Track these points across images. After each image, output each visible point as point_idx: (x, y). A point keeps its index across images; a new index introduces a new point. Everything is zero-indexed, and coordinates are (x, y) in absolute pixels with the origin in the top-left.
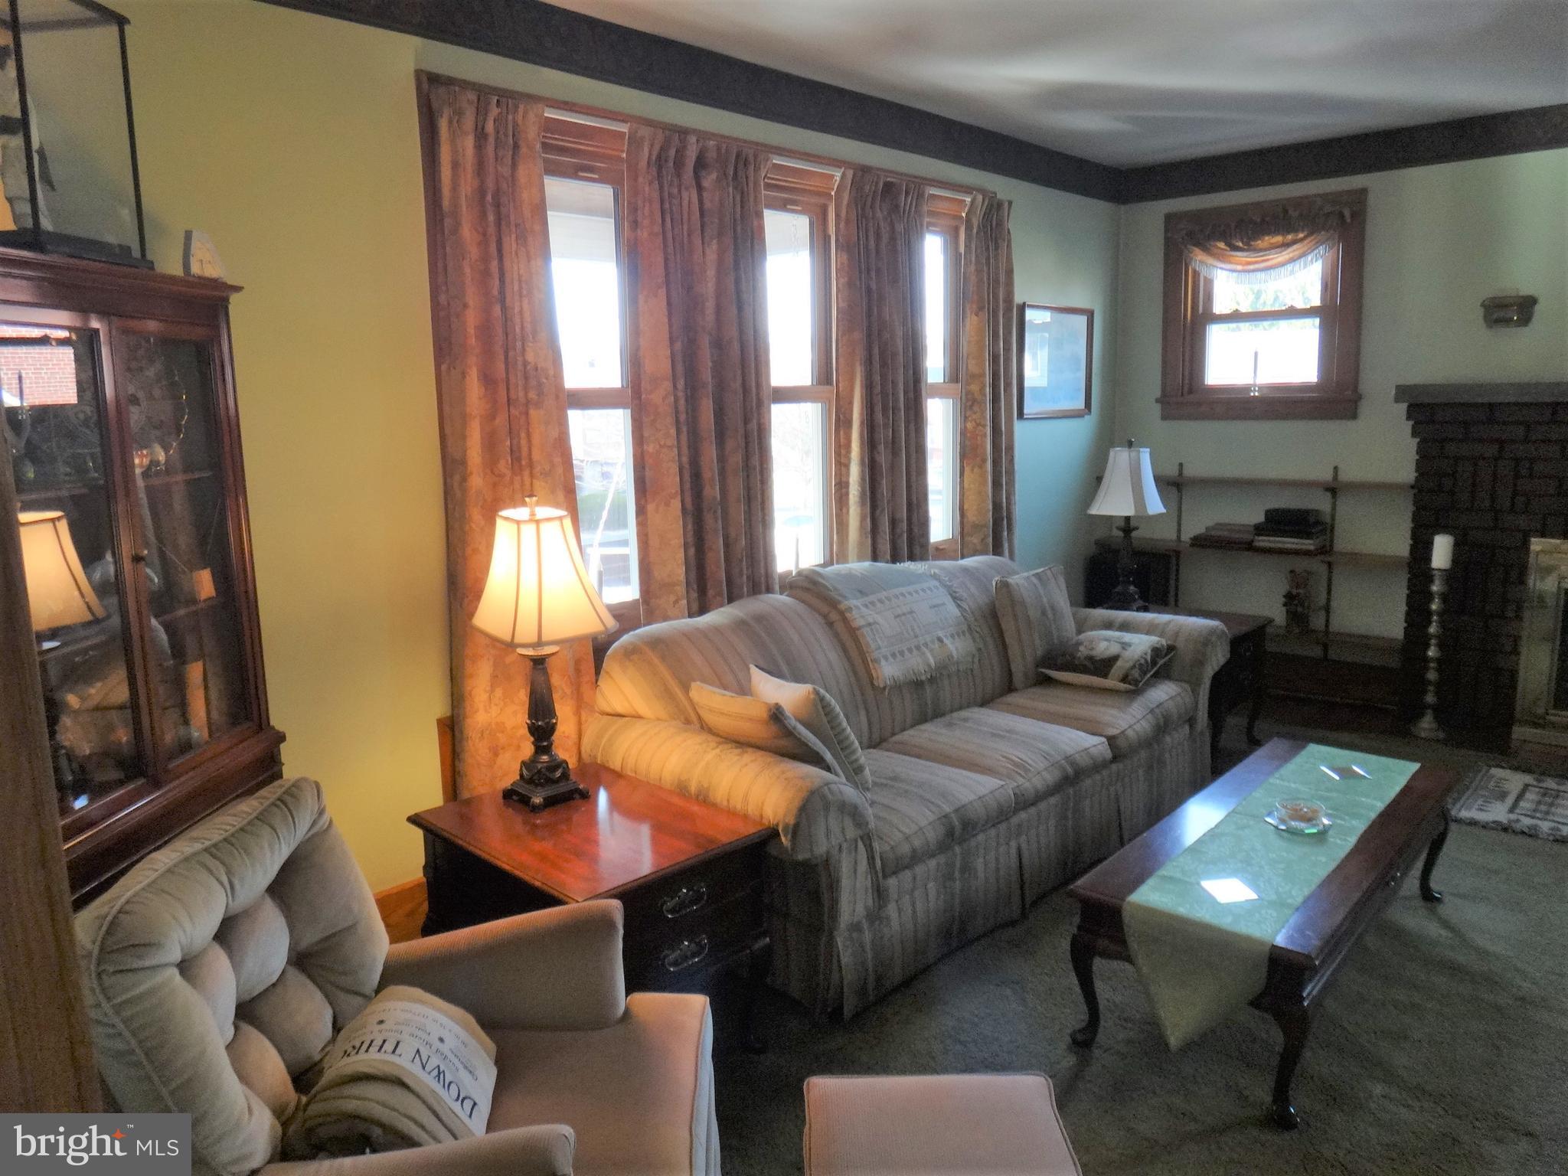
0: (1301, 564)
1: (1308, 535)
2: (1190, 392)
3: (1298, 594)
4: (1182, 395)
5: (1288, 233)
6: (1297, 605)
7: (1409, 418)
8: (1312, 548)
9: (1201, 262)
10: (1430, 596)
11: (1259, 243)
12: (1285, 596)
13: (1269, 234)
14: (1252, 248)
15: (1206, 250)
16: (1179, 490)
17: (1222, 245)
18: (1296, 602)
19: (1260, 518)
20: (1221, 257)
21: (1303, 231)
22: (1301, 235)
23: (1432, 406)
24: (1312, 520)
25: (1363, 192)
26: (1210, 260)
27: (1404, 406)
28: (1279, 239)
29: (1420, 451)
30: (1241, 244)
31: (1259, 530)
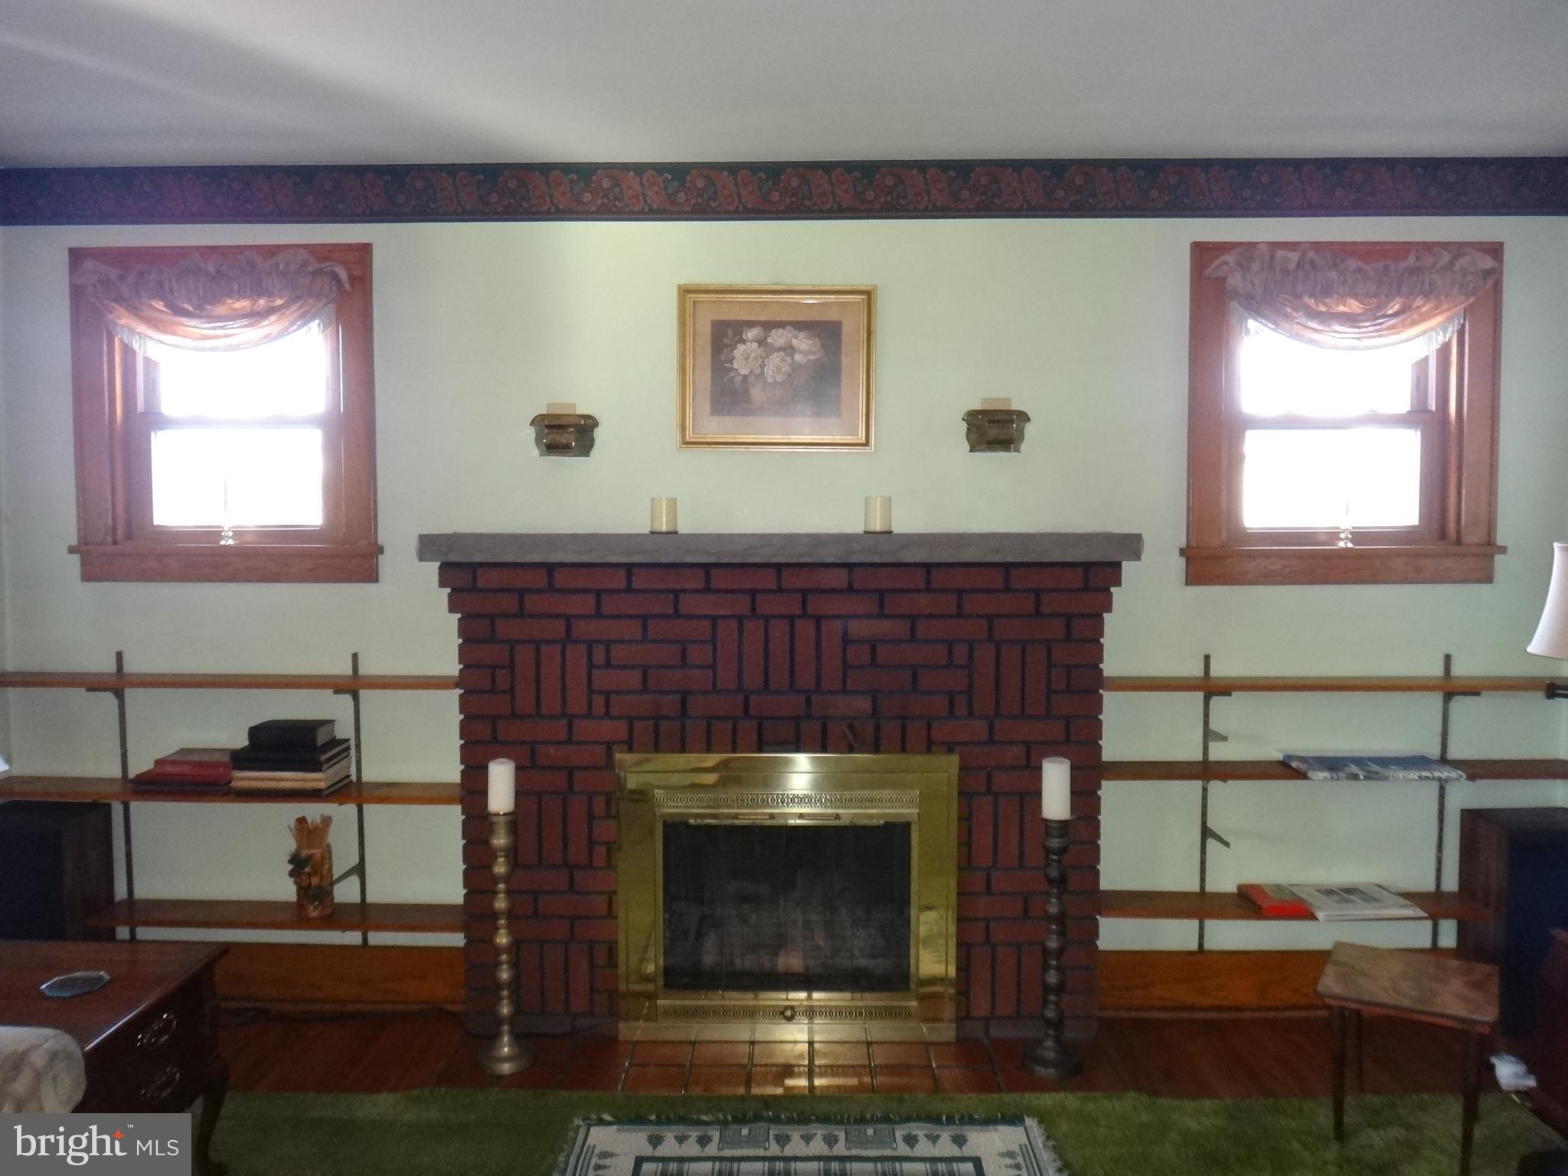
0: (313, 811)
1: (315, 766)
2: (129, 537)
3: (310, 858)
4: (115, 543)
5: (260, 295)
6: (309, 875)
7: (442, 584)
8: (323, 785)
9: (132, 331)
10: (493, 854)
11: (220, 310)
12: (290, 862)
13: (230, 296)
14: (205, 313)
15: (135, 310)
16: (119, 695)
17: (159, 305)
18: (307, 870)
19: (242, 741)
20: (156, 325)
21: (281, 298)
22: (279, 302)
23: (474, 567)
24: (321, 738)
25: (366, 249)
26: (142, 328)
27: (434, 566)
28: (243, 304)
29: (463, 631)
30: (190, 308)
31: (241, 759)
